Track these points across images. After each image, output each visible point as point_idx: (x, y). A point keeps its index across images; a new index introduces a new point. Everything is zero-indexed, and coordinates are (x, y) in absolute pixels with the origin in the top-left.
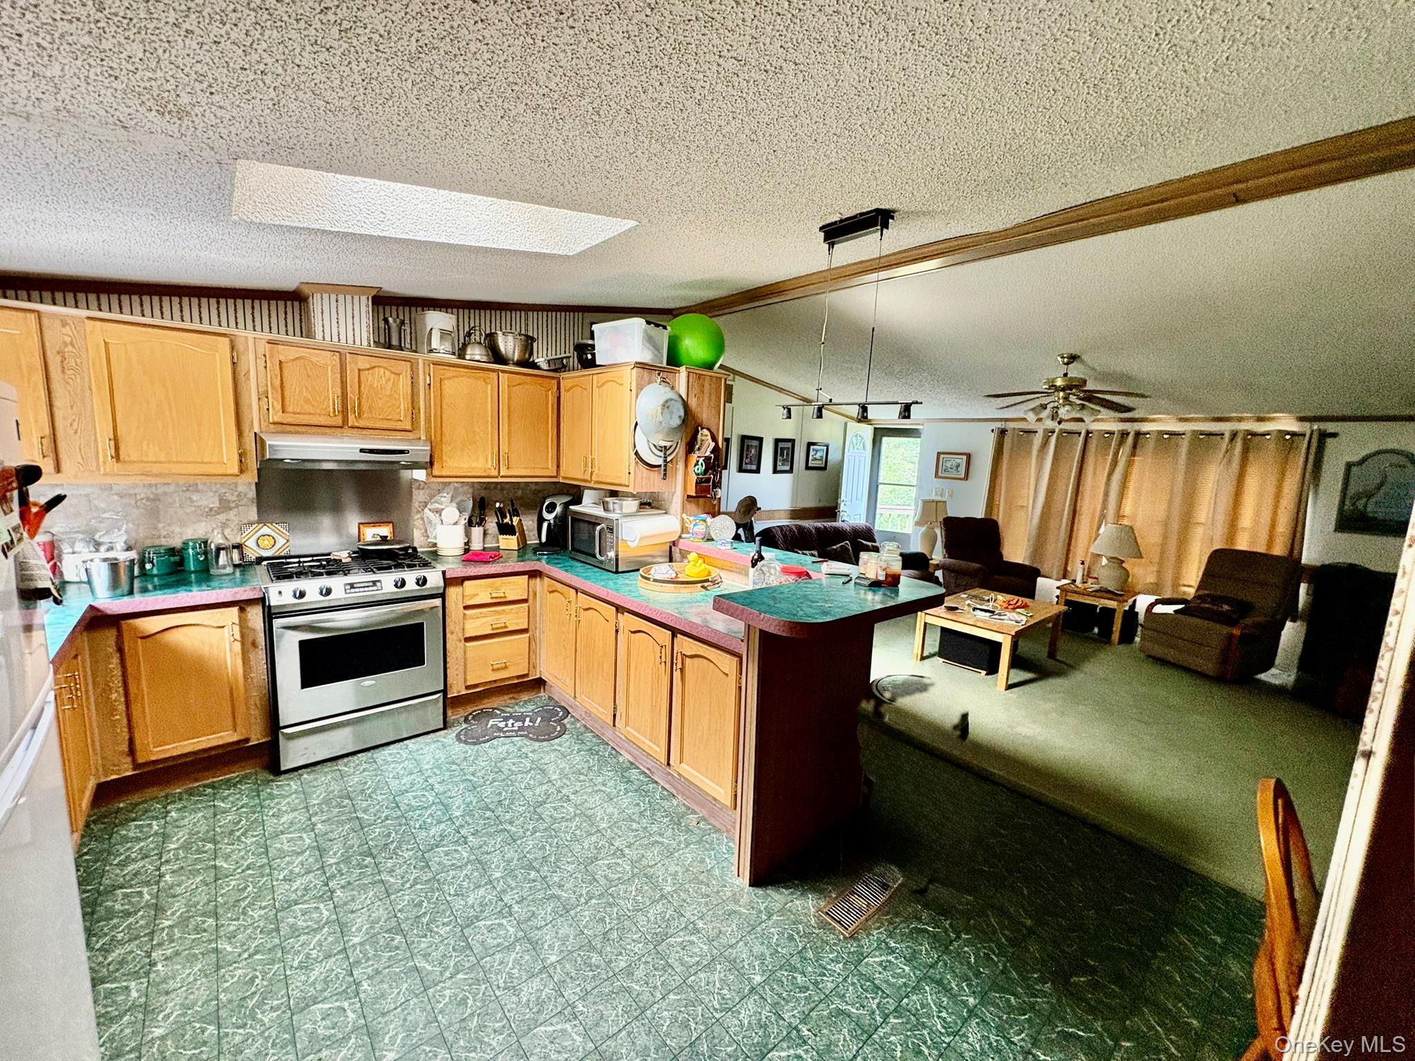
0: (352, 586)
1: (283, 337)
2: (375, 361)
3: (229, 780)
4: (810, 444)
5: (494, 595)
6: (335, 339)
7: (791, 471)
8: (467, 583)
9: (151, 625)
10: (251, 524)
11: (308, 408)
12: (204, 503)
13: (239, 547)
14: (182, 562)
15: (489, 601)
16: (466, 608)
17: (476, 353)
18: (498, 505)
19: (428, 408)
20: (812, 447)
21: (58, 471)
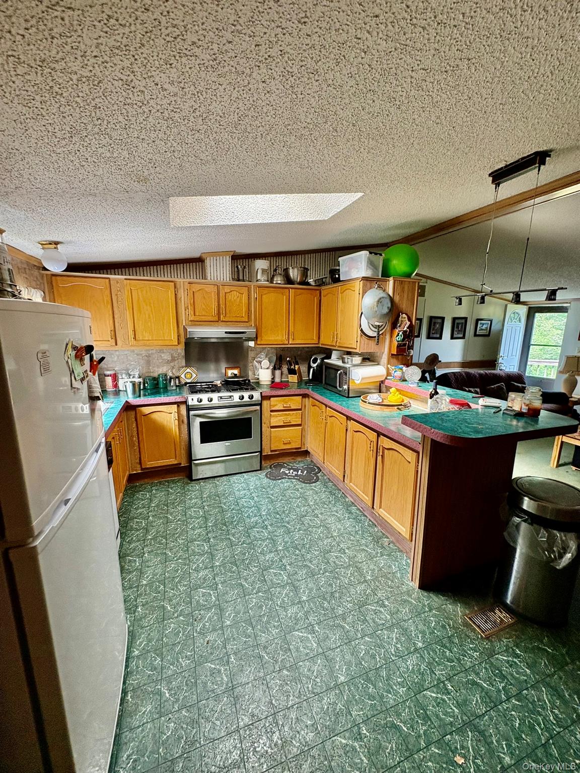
0: (221, 398)
1: (195, 280)
2: (232, 289)
3: (174, 480)
4: (478, 320)
5: (285, 406)
6: (216, 279)
7: (463, 338)
8: (272, 399)
9: (146, 410)
10: (183, 367)
11: (204, 313)
12: (165, 358)
13: (178, 377)
14: (157, 384)
15: (283, 408)
16: (272, 411)
17: (278, 280)
18: (288, 359)
19: (255, 311)
20: (479, 322)
21: (116, 344)
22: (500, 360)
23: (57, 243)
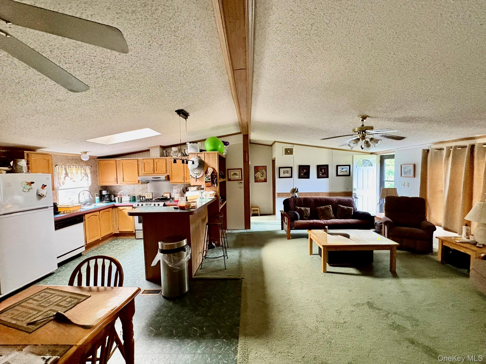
0: (147, 204)
1: (145, 158)
3: (132, 238)
4: (337, 166)
6: (153, 157)
9: (121, 208)
10: (147, 192)
11: (148, 170)
12: (140, 188)
17: (180, 155)
20: (339, 167)
21: (117, 183)
22: (354, 192)
23: (86, 152)
